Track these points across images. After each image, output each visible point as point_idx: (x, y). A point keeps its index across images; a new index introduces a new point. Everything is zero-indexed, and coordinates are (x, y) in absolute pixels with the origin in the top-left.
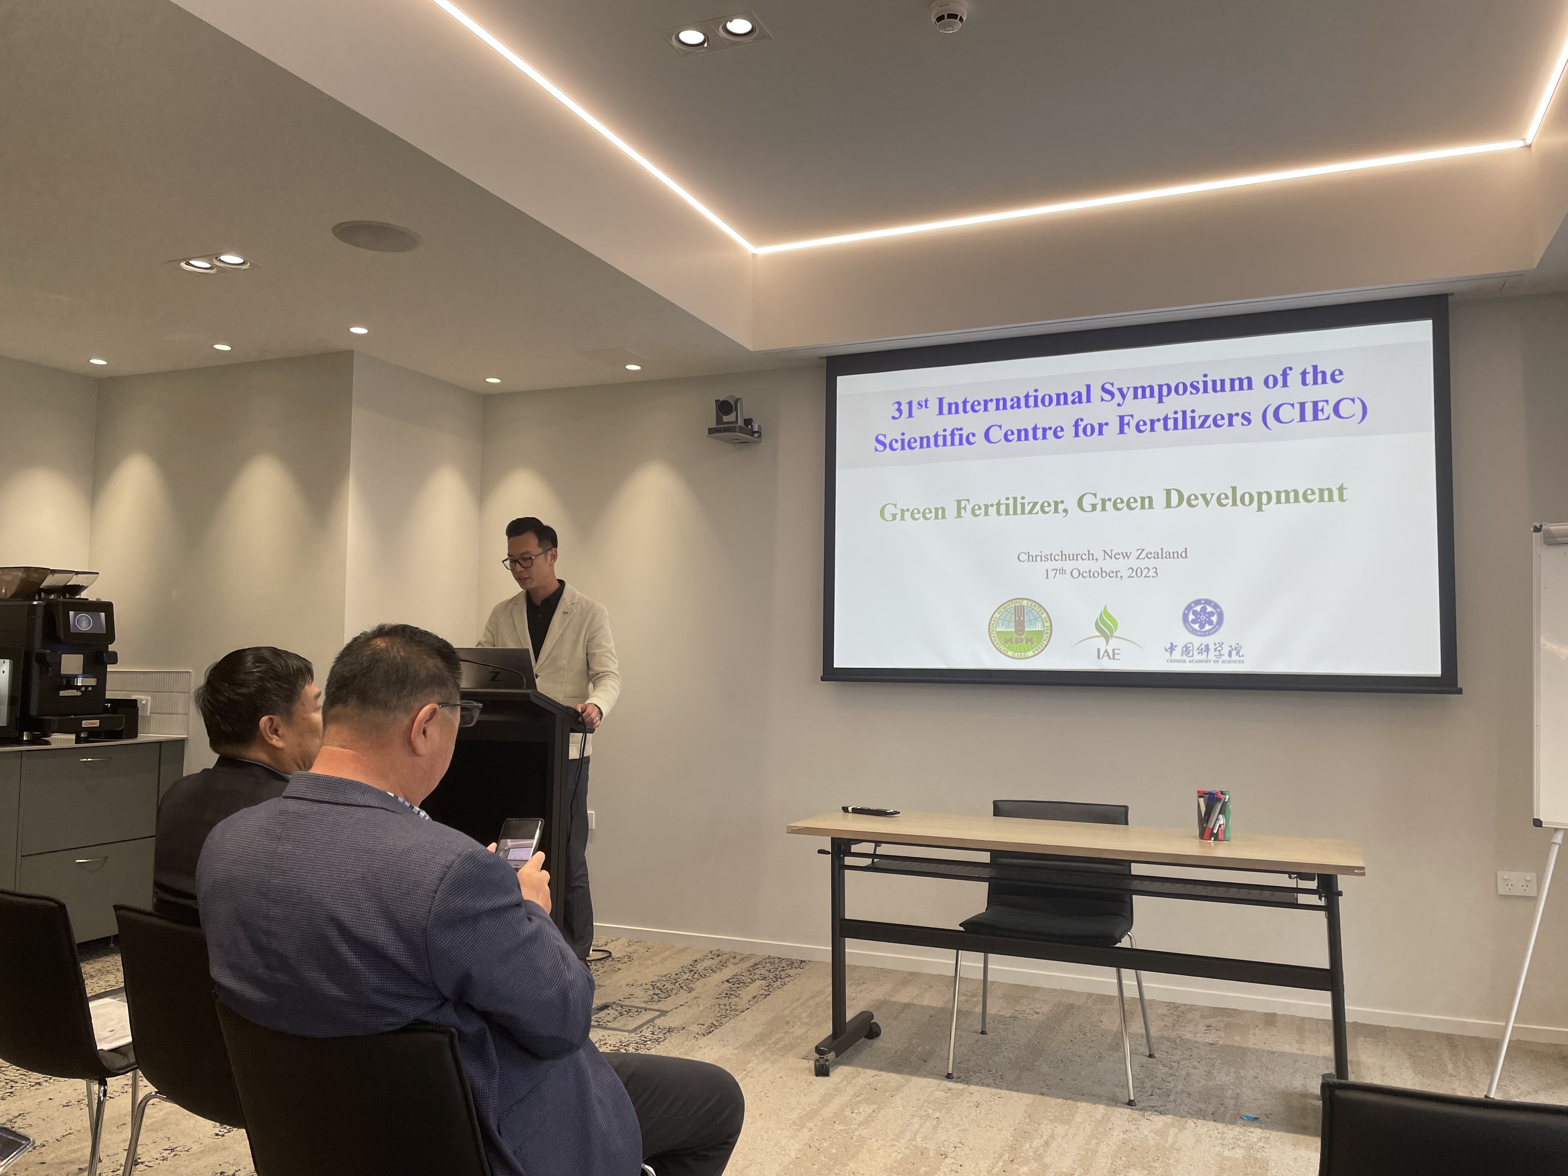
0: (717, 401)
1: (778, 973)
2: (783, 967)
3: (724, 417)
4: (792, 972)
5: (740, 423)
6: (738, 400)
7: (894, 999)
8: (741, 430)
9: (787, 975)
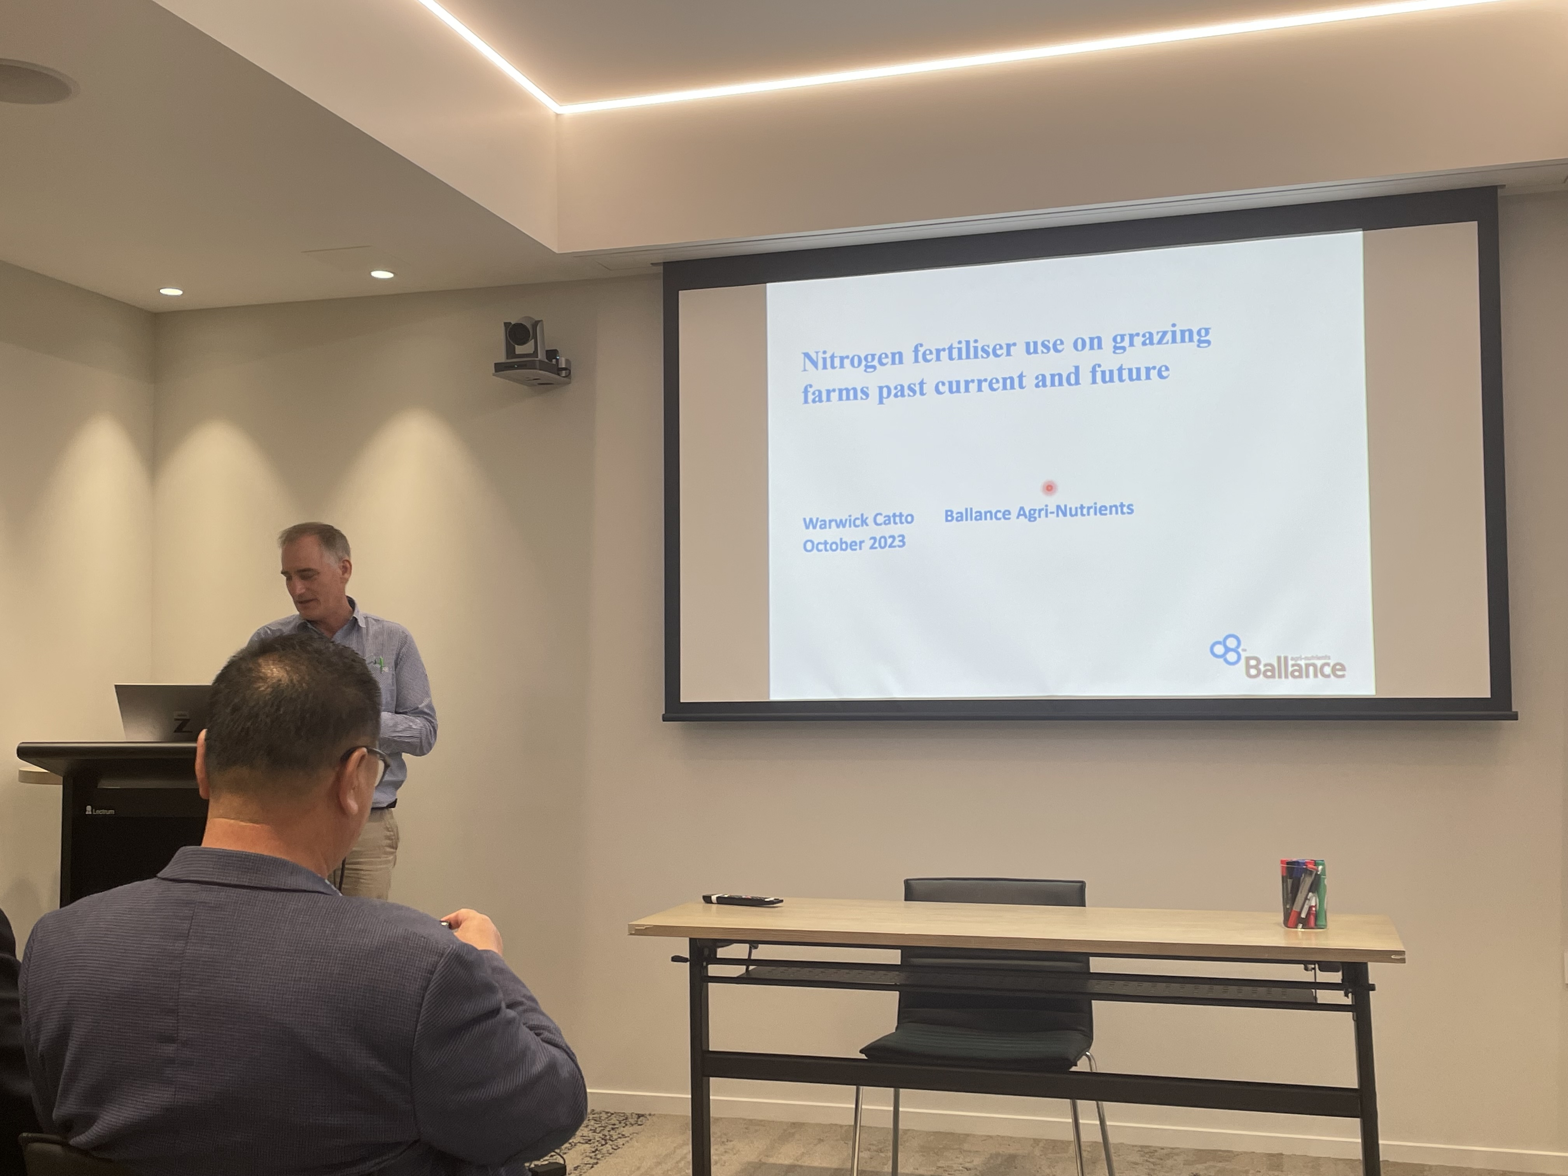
0: (507, 325)
1: (606, 1133)
2: (614, 1125)
3: (516, 346)
4: (627, 1131)
5: (541, 356)
6: (537, 323)
7: (771, 1160)
8: (543, 366)
9: (620, 1136)
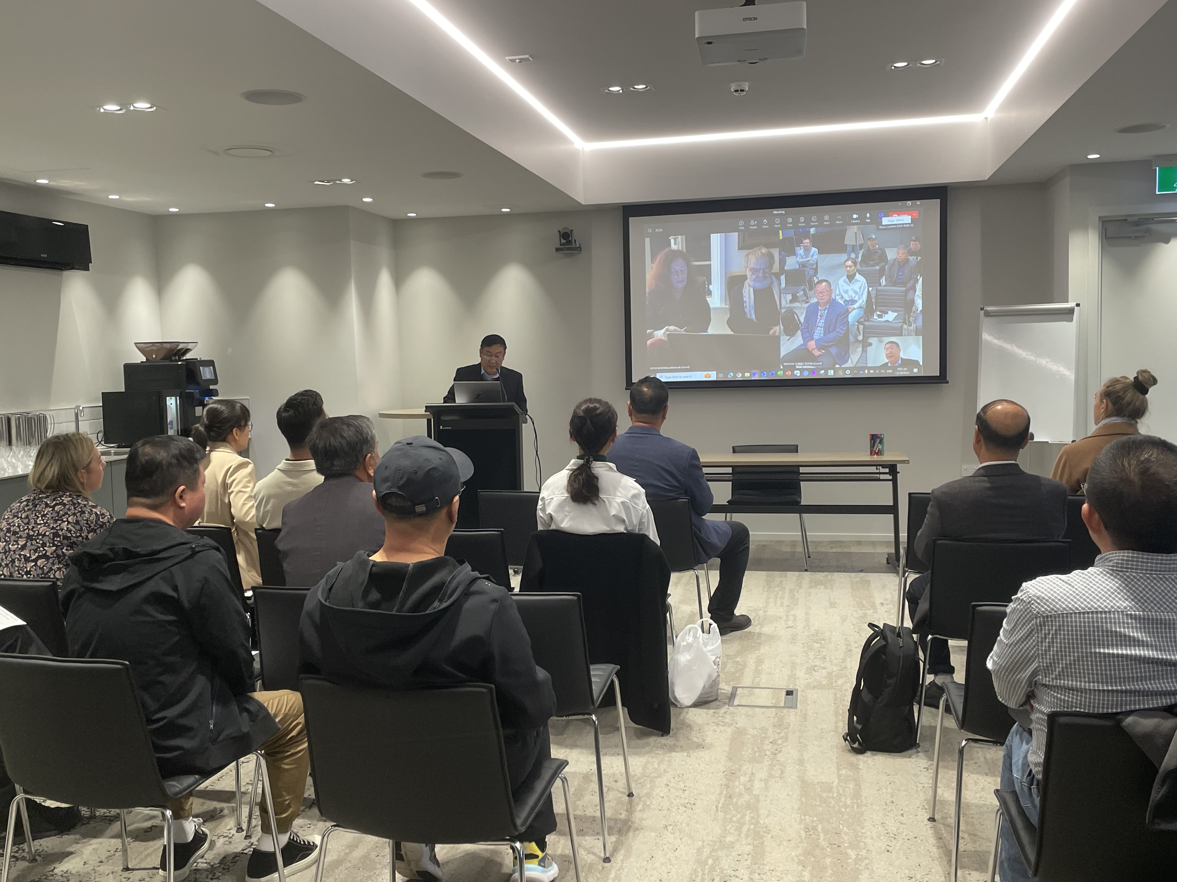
0: (559, 231)
3: (563, 241)
5: (574, 245)
6: (572, 230)
